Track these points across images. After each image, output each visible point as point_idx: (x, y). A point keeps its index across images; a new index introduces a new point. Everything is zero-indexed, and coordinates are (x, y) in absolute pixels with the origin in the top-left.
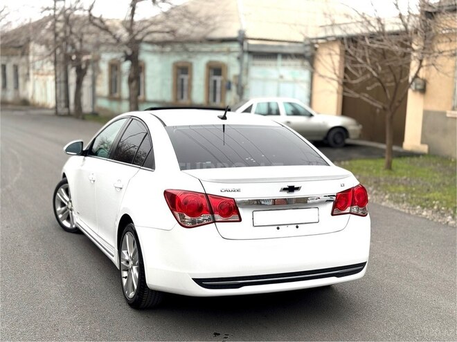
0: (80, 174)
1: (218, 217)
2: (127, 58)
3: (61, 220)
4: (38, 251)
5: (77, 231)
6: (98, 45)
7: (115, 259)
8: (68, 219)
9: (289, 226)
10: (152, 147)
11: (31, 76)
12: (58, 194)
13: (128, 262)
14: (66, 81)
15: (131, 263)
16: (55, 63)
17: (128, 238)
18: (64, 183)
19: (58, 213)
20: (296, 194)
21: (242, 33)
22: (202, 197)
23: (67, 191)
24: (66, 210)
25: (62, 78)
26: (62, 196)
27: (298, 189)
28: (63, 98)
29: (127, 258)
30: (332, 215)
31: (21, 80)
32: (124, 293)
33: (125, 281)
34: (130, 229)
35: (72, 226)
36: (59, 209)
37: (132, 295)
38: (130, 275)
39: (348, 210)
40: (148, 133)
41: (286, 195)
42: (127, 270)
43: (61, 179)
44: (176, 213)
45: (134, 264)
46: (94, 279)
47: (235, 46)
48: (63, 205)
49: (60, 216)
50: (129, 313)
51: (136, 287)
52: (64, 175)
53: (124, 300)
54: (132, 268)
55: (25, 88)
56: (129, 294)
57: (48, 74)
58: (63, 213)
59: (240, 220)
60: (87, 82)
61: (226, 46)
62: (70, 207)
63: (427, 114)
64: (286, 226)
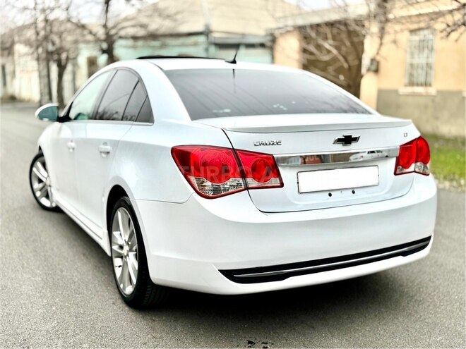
0: (57, 143)
1: (251, 182)
2: (104, 52)
3: (39, 199)
4: (11, 234)
5: (57, 210)
6: (76, 42)
7: (104, 244)
8: (47, 197)
9: (343, 191)
10: (147, 96)
11: (17, 73)
12: (34, 169)
13: (121, 247)
14: (49, 76)
15: (126, 248)
16: (38, 59)
17: (120, 215)
18: (40, 156)
19: (35, 191)
20: (353, 148)
21: (207, 26)
22: (228, 153)
23: (44, 165)
24: (44, 187)
25: (45, 73)
26: (39, 170)
27: (356, 139)
28: (46, 91)
29: (121, 242)
30: (395, 174)
31: (8, 78)
32: (118, 287)
33: (118, 272)
34: (123, 203)
35: (51, 204)
36: (36, 186)
37: (129, 290)
38: (125, 264)
39: (412, 168)
40: (140, 81)
41: (340, 149)
42: (122, 257)
43: (36, 152)
44: (193, 179)
45: (131, 250)
46: (80, 268)
47: (202, 39)
48: (40, 181)
49: (38, 194)
50: (126, 314)
51: (134, 281)
52: (40, 148)
53: (117, 296)
54: (128, 255)
55: (12, 85)
56: (124, 288)
57: (33, 71)
58: (41, 190)
59: (282, 185)
60: (67, 77)
61: (193, 39)
62: (48, 183)
63: (381, 93)
64: (339, 192)
